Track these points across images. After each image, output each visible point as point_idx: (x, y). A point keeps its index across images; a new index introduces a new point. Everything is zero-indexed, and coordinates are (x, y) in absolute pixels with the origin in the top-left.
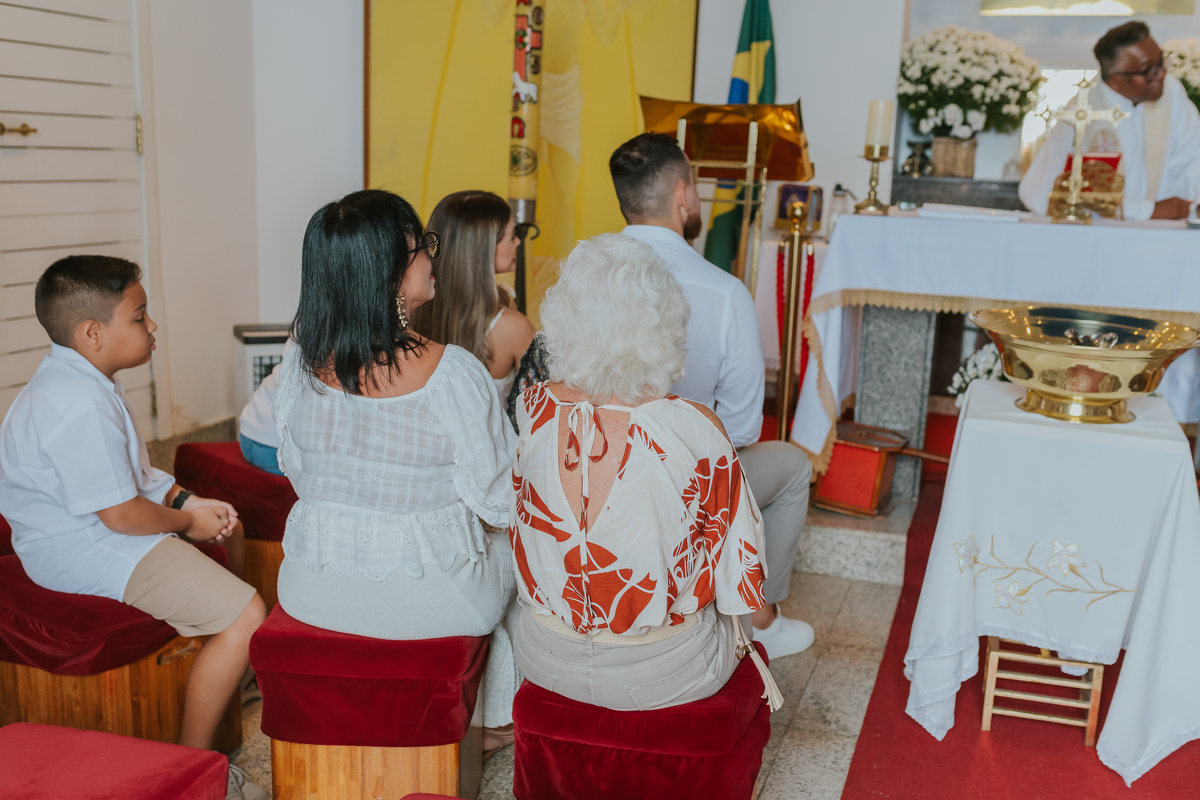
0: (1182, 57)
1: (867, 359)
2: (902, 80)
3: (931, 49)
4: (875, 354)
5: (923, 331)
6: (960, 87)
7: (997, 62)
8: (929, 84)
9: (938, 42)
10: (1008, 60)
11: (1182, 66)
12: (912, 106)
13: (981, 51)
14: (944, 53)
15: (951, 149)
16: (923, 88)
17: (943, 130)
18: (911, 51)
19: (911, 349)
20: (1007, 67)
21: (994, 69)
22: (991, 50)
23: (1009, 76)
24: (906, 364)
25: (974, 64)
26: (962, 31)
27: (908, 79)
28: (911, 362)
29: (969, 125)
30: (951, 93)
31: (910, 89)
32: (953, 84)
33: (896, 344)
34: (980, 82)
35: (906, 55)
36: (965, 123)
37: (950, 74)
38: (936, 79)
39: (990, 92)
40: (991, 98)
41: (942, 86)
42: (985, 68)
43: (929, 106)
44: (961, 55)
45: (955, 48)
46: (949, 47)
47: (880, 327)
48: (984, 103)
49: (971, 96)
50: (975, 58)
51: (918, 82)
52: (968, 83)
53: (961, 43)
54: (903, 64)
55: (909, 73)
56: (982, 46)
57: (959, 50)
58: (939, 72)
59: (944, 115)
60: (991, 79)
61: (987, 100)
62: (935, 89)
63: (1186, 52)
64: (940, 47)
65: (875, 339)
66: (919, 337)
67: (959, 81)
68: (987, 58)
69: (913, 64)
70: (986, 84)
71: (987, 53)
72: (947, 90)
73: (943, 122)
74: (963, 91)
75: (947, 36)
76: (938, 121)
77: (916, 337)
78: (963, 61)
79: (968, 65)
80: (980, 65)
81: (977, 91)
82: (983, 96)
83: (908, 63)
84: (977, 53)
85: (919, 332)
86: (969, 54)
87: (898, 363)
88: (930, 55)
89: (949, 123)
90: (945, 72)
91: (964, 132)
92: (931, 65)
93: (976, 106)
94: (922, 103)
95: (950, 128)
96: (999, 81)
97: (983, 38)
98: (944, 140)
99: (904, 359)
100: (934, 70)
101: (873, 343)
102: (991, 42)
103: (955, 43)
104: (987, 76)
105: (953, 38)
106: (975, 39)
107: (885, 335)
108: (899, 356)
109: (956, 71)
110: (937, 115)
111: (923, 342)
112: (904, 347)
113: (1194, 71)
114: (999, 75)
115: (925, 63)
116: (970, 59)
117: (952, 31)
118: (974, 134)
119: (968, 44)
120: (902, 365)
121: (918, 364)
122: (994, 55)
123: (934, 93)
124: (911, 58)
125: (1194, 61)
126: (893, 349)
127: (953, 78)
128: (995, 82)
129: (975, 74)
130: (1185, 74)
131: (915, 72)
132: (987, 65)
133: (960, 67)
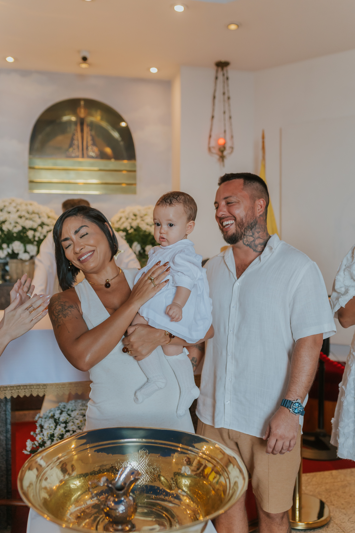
0: (135, 215)
6: (20, 232)
7: (40, 217)
8: (2, 230)
9: (5, 206)
10: (46, 217)
11: (136, 219)
13: (31, 211)
14: (9, 213)
15: (20, 266)
17: (14, 255)
20: (46, 220)
21: (39, 222)
22: (36, 211)
23: (48, 225)
25: (27, 219)
26: (19, 201)
29: (28, 253)
30: (15, 235)
32: (16, 230)
34: (31, 229)
36: (26, 251)
37: (13, 224)
38: (5, 227)
39: (37, 234)
40: (39, 238)
41: (9, 231)
42: (34, 221)
43: (3, 242)
44: (19, 214)
45: (15, 210)
46: (11, 209)
48: (35, 240)
49: (27, 236)
50: (27, 216)
52: (24, 229)
53: (19, 207)
56: (31, 209)
57: (18, 211)
58: (7, 223)
59: (13, 248)
60: (37, 227)
61: (37, 239)
62: (6, 233)
63: (137, 213)
64: (6, 209)
67: (19, 228)
68: (34, 215)
70: (35, 230)
71: (33, 213)
72: (13, 234)
73: (13, 251)
74: (22, 234)
75: (10, 203)
76: (10, 251)
78: (20, 217)
79: (23, 219)
80: (31, 219)
81: (30, 234)
82: (34, 236)
84: (28, 213)
86: (23, 213)
88: (2, 213)
89: (16, 252)
90: (10, 223)
91: (25, 257)
92: (2, 219)
93: (30, 242)
95: (18, 254)
96: (42, 228)
97: (31, 204)
98: (15, 261)
100: (4, 222)
102: (36, 206)
103: (15, 207)
104: (35, 226)
105: (14, 204)
106: (26, 205)
109: (17, 223)
110: (8, 247)
113: (142, 222)
114: (42, 225)
116: (24, 216)
117: (13, 201)
118: (32, 257)
119: (24, 207)
122: (38, 214)
123: (5, 235)
125: (141, 217)
127: (16, 226)
128: (40, 228)
129: (28, 224)
130: (138, 224)
132: (35, 219)
133: (19, 220)
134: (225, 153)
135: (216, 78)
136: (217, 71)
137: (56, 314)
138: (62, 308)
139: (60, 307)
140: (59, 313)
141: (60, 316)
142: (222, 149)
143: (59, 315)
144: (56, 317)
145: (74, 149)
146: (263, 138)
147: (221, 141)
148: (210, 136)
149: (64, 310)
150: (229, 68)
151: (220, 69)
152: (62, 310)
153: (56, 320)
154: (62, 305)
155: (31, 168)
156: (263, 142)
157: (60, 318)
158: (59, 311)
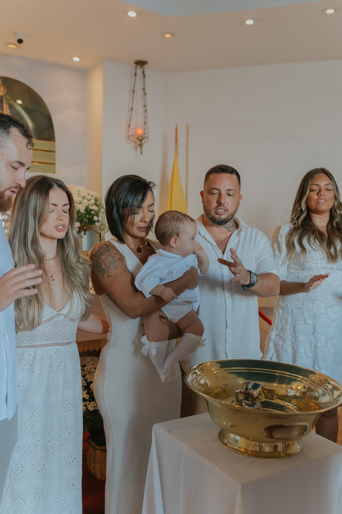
134: (143, 142)
135: (136, 75)
136: (136, 68)
137: (108, 264)
138: (113, 260)
139: (111, 259)
140: (110, 264)
141: (111, 267)
142: (141, 138)
143: (110, 265)
144: (106, 267)
146: (176, 132)
147: (140, 132)
148: (129, 126)
149: (114, 262)
150: (146, 66)
151: (139, 67)
152: (113, 262)
153: (106, 269)
154: (113, 256)
156: (176, 135)
157: (111, 269)
158: (111, 262)
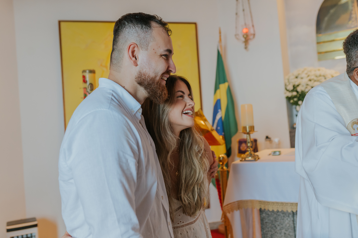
1: (265, 231)
2: (286, 91)
3: (297, 77)
4: (268, 228)
5: (291, 216)
7: (325, 78)
8: (297, 92)
9: (299, 74)
12: (292, 101)
14: (302, 78)
16: (295, 93)
18: (288, 80)
19: (286, 226)
22: (322, 73)
24: (285, 234)
25: (315, 81)
26: (310, 69)
27: (287, 90)
28: (287, 233)
31: (290, 94)
33: (278, 223)
35: (287, 81)
37: (305, 86)
38: (299, 89)
41: (302, 92)
43: (299, 100)
44: (309, 78)
45: (306, 76)
46: (303, 75)
47: (268, 214)
50: (315, 78)
51: (293, 91)
53: (309, 73)
54: (286, 85)
55: (288, 88)
56: (318, 73)
57: (308, 76)
58: (300, 86)
62: (300, 93)
64: (300, 76)
65: (267, 221)
66: (289, 219)
68: (320, 78)
69: (289, 84)
71: (320, 76)
75: (303, 72)
77: (287, 219)
78: (310, 80)
79: (312, 81)
80: (318, 81)
83: (287, 84)
84: (316, 76)
85: (289, 216)
86: (312, 77)
87: (280, 233)
88: (296, 80)
90: (303, 86)
92: (297, 84)
94: (296, 99)
97: (319, 70)
99: (283, 231)
100: (298, 86)
101: (266, 223)
103: (306, 74)
105: (306, 72)
106: (315, 71)
107: (272, 218)
108: (281, 230)
109: (307, 85)
111: (292, 222)
112: (282, 224)
115: (294, 84)
116: (313, 79)
117: (305, 69)
120: (283, 234)
121: (291, 234)
122: (324, 76)
123: (300, 95)
124: (289, 82)
126: (277, 226)
131: (291, 87)
133: (309, 83)
145: (353, 21)
155: (318, 43)
